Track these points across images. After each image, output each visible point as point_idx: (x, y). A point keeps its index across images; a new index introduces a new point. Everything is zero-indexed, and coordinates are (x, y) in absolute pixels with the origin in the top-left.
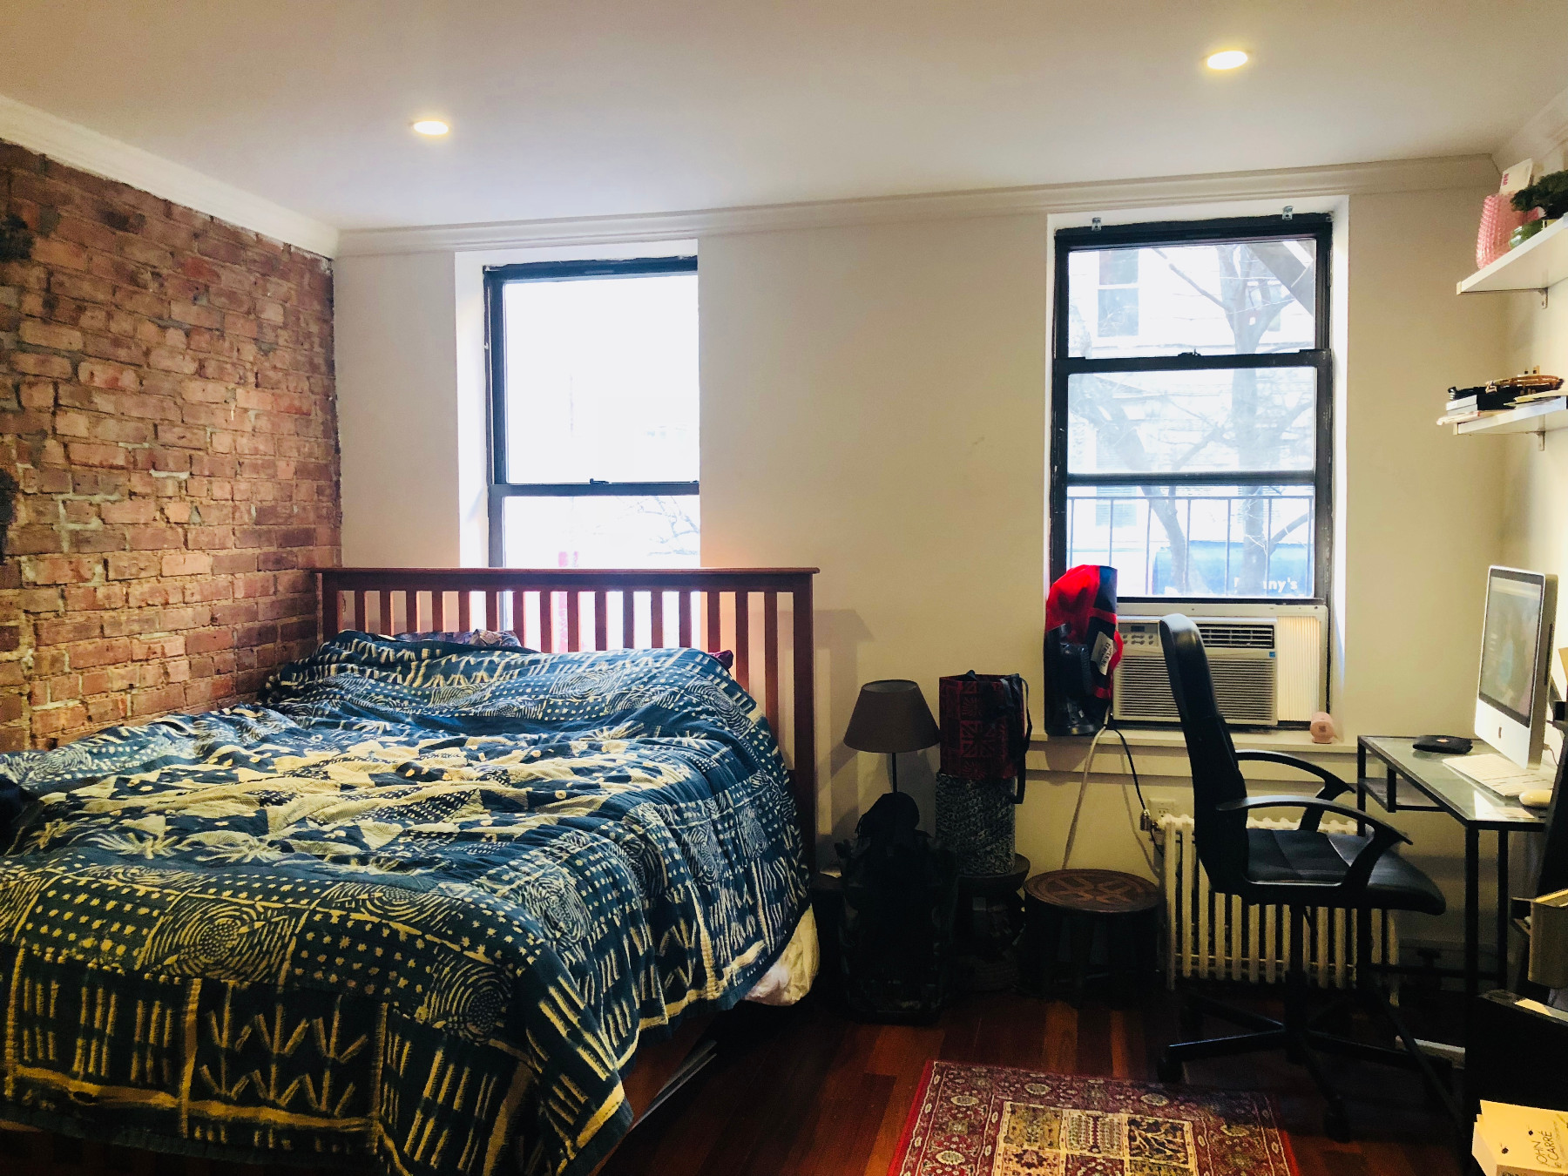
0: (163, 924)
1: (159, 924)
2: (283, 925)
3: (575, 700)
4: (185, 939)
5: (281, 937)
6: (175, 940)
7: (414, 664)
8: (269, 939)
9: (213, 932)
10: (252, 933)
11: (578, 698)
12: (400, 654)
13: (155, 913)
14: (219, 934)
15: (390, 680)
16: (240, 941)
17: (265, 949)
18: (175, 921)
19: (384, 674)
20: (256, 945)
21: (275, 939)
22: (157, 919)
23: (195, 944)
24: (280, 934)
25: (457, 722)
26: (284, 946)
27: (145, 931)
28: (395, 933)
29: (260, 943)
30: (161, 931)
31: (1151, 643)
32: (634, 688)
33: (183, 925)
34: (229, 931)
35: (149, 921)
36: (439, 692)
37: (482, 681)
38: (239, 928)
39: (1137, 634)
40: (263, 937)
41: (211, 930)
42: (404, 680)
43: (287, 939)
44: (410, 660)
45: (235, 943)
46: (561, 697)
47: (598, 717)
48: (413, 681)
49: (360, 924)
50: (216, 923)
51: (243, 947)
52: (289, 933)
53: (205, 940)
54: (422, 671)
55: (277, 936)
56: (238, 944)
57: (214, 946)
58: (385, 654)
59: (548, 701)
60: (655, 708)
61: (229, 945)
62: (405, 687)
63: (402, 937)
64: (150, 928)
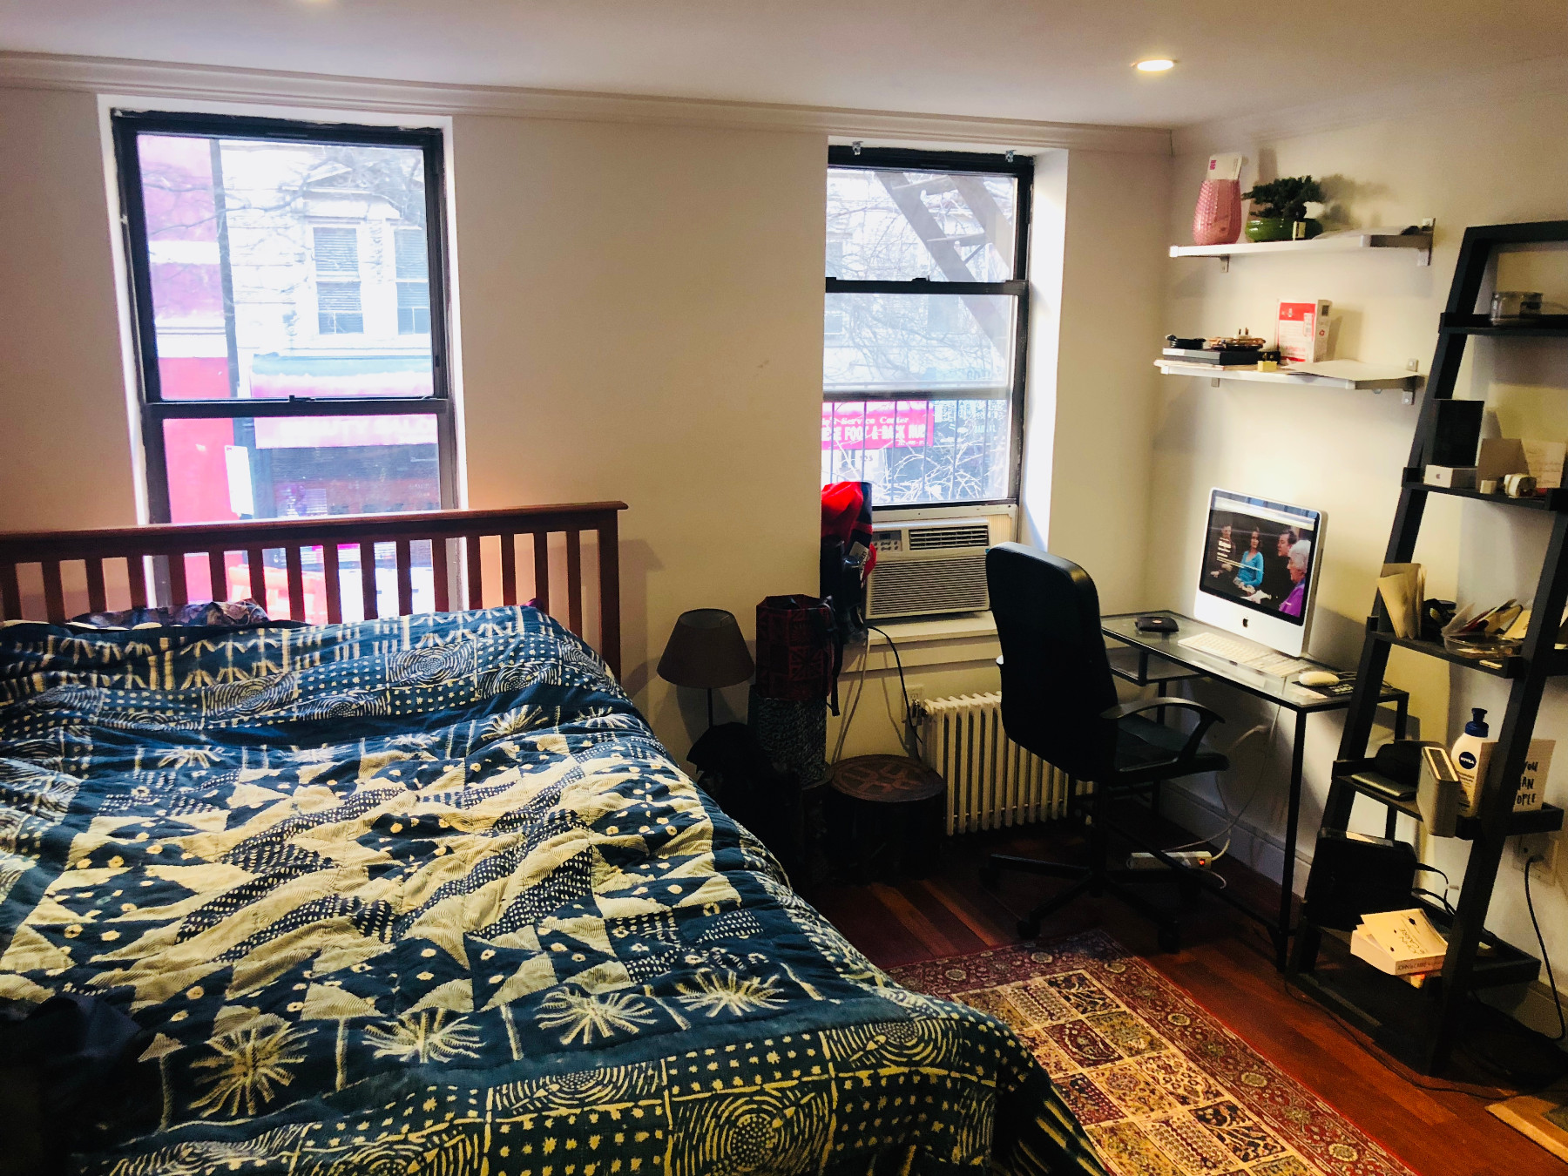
0: (675, 1145)
1: (670, 1146)
2: (817, 1105)
3: (424, 686)
4: (711, 1154)
5: (821, 1119)
6: (701, 1158)
7: (152, 659)
8: (808, 1123)
9: (743, 1136)
10: (788, 1123)
11: (428, 683)
12: (129, 648)
13: (659, 1134)
14: (752, 1137)
15: (129, 685)
16: (780, 1136)
17: (806, 1136)
18: (690, 1136)
19: (117, 677)
20: (799, 1134)
21: (815, 1123)
22: (665, 1141)
23: (727, 1156)
24: (818, 1116)
25: (278, 733)
26: (827, 1127)
27: (657, 1160)
28: (926, 1077)
29: (802, 1132)
30: (678, 1154)
31: (896, 548)
32: (502, 665)
33: (702, 1138)
34: (761, 1130)
35: (658, 1147)
36: (213, 693)
37: (269, 672)
38: (770, 1123)
39: (885, 541)
40: (802, 1124)
41: (739, 1134)
42: (147, 682)
43: (827, 1119)
44: (144, 653)
45: (775, 1140)
46: (405, 684)
47: (468, 702)
48: (161, 682)
49: (892, 1079)
50: (739, 1124)
51: (784, 1144)
52: (826, 1112)
53: (737, 1148)
54: (168, 668)
55: (815, 1119)
56: (779, 1140)
57: (751, 1151)
58: (107, 652)
59: (392, 692)
60: (543, 687)
61: (769, 1145)
62: (155, 692)
63: (933, 1081)
64: (662, 1153)
